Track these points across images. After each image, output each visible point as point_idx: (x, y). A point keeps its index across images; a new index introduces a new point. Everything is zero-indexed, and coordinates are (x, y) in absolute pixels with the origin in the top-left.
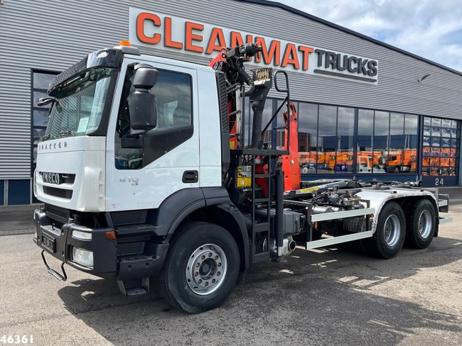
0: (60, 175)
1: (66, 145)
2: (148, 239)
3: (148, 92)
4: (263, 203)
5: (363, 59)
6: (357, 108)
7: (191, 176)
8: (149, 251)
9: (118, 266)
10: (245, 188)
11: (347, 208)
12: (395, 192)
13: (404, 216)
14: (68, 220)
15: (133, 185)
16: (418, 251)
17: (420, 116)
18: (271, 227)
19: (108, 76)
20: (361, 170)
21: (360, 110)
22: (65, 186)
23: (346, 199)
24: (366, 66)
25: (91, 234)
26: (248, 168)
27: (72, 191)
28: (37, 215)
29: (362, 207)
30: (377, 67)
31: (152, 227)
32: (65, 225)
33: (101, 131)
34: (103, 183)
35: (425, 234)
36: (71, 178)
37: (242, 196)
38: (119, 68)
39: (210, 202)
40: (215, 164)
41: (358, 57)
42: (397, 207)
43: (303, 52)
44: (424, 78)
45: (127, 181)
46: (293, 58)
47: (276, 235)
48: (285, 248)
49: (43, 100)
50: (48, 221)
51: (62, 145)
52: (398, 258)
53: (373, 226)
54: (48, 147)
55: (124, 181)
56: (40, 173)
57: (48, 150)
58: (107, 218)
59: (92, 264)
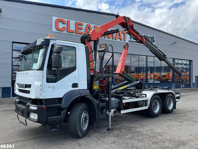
0: (25, 85)
1: (28, 74)
2: (59, 109)
3: (59, 54)
4: (104, 95)
5: (149, 36)
6: (147, 56)
7: (75, 85)
8: (59, 114)
9: (47, 119)
10: (96, 90)
11: (137, 97)
12: (157, 91)
13: (161, 101)
14: (28, 102)
15: (53, 89)
16: (167, 115)
17: (173, 59)
18: (106, 105)
19: (44, 48)
20: (150, 82)
21: (148, 57)
22: (27, 89)
23: (137, 94)
24: (150, 39)
25: (37, 107)
26: (98, 82)
27: (30, 91)
28: (16, 101)
29: (144, 97)
30: (155, 39)
31: (60, 104)
32: (27, 104)
33: (41, 68)
34: (41, 88)
35: (171, 108)
36: (29, 86)
37: (95, 93)
38: (48, 45)
39: (82, 95)
40: (84, 80)
41: (147, 35)
42: (158, 97)
43: (124, 33)
44: (174, 43)
45: (51, 87)
46: (120, 36)
47: (108, 108)
48: (112, 113)
49: (19, 56)
50: (20, 103)
51: (27, 74)
52: (159, 117)
53: (148, 104)
54: (21, 74)
55: (50, 87)
56: (17, 84)
57: (21, 75)
58: (43, 101)
59: (37, 119)
